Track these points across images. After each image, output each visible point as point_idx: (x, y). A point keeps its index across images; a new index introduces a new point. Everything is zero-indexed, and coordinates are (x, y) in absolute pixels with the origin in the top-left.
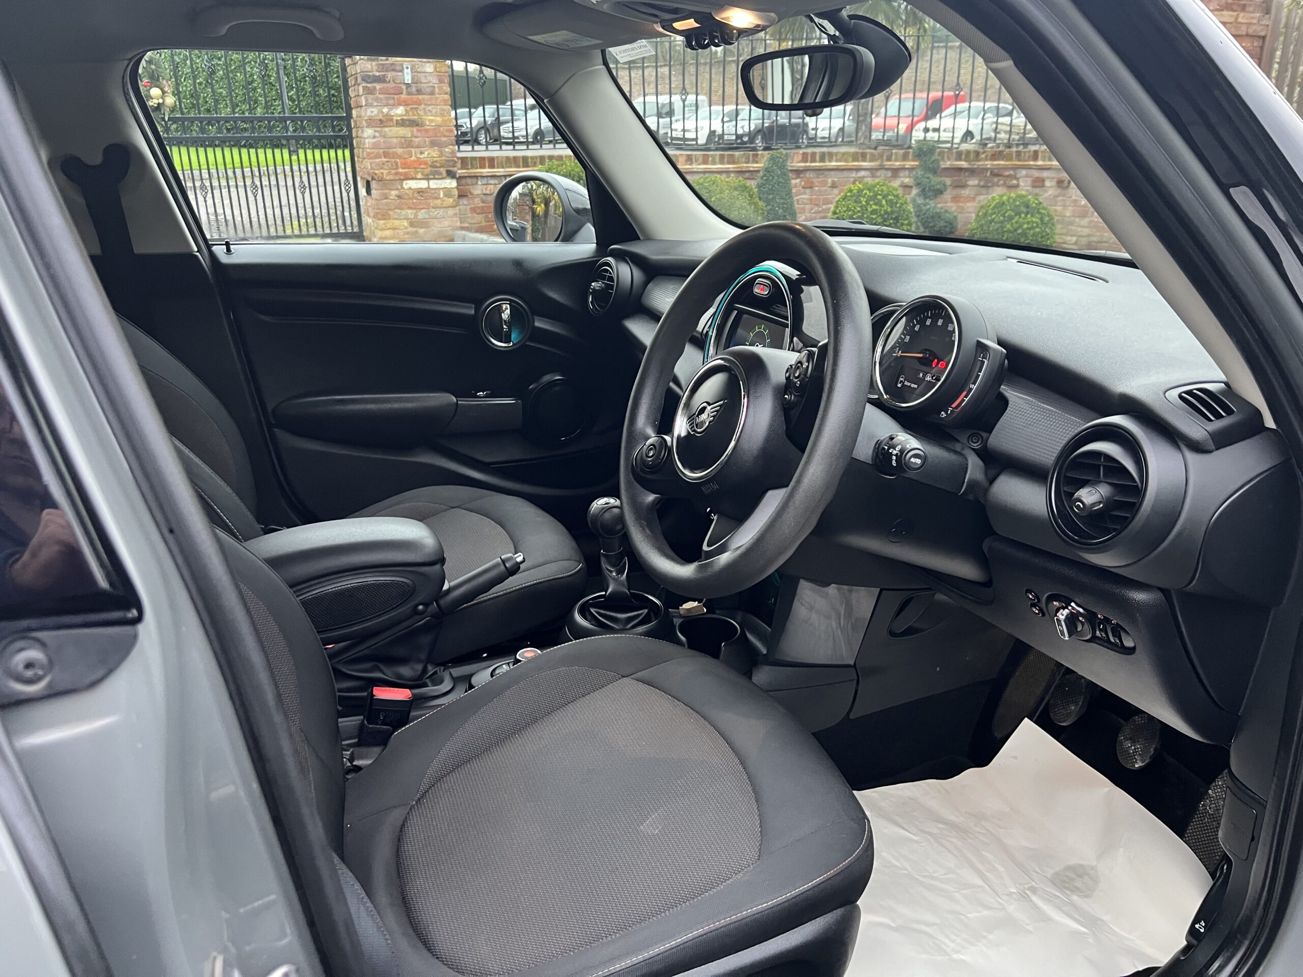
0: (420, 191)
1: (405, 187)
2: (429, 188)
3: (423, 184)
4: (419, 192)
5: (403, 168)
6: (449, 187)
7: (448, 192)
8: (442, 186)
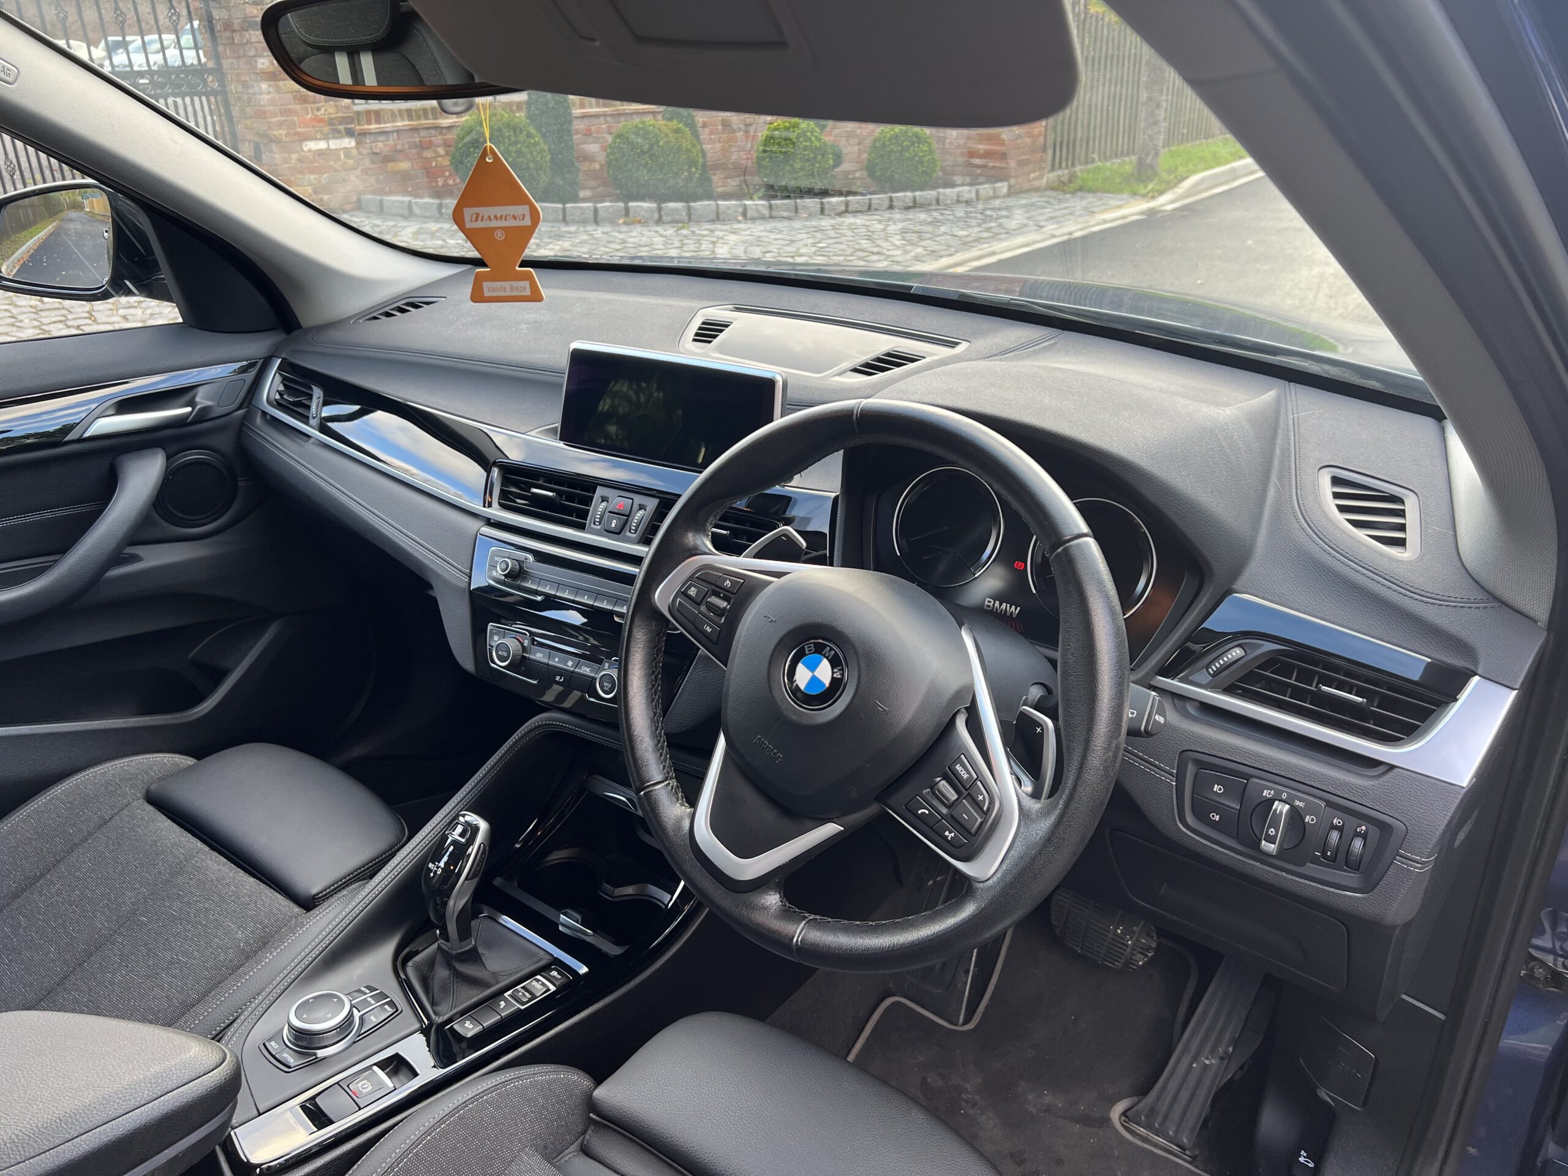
0: (320, 153)
1: (305, 149)
2: (328, 149)
3: (322, 145)
4: (319, 155)
5: (300, 127)
6: (348, 146)
7: (347, 152)
8: (342, 146)
